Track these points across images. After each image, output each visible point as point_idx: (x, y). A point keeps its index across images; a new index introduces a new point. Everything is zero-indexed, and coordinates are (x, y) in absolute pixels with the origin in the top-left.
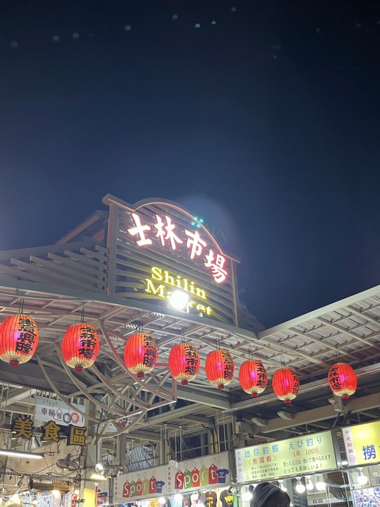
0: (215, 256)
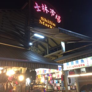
0: (58, 16)
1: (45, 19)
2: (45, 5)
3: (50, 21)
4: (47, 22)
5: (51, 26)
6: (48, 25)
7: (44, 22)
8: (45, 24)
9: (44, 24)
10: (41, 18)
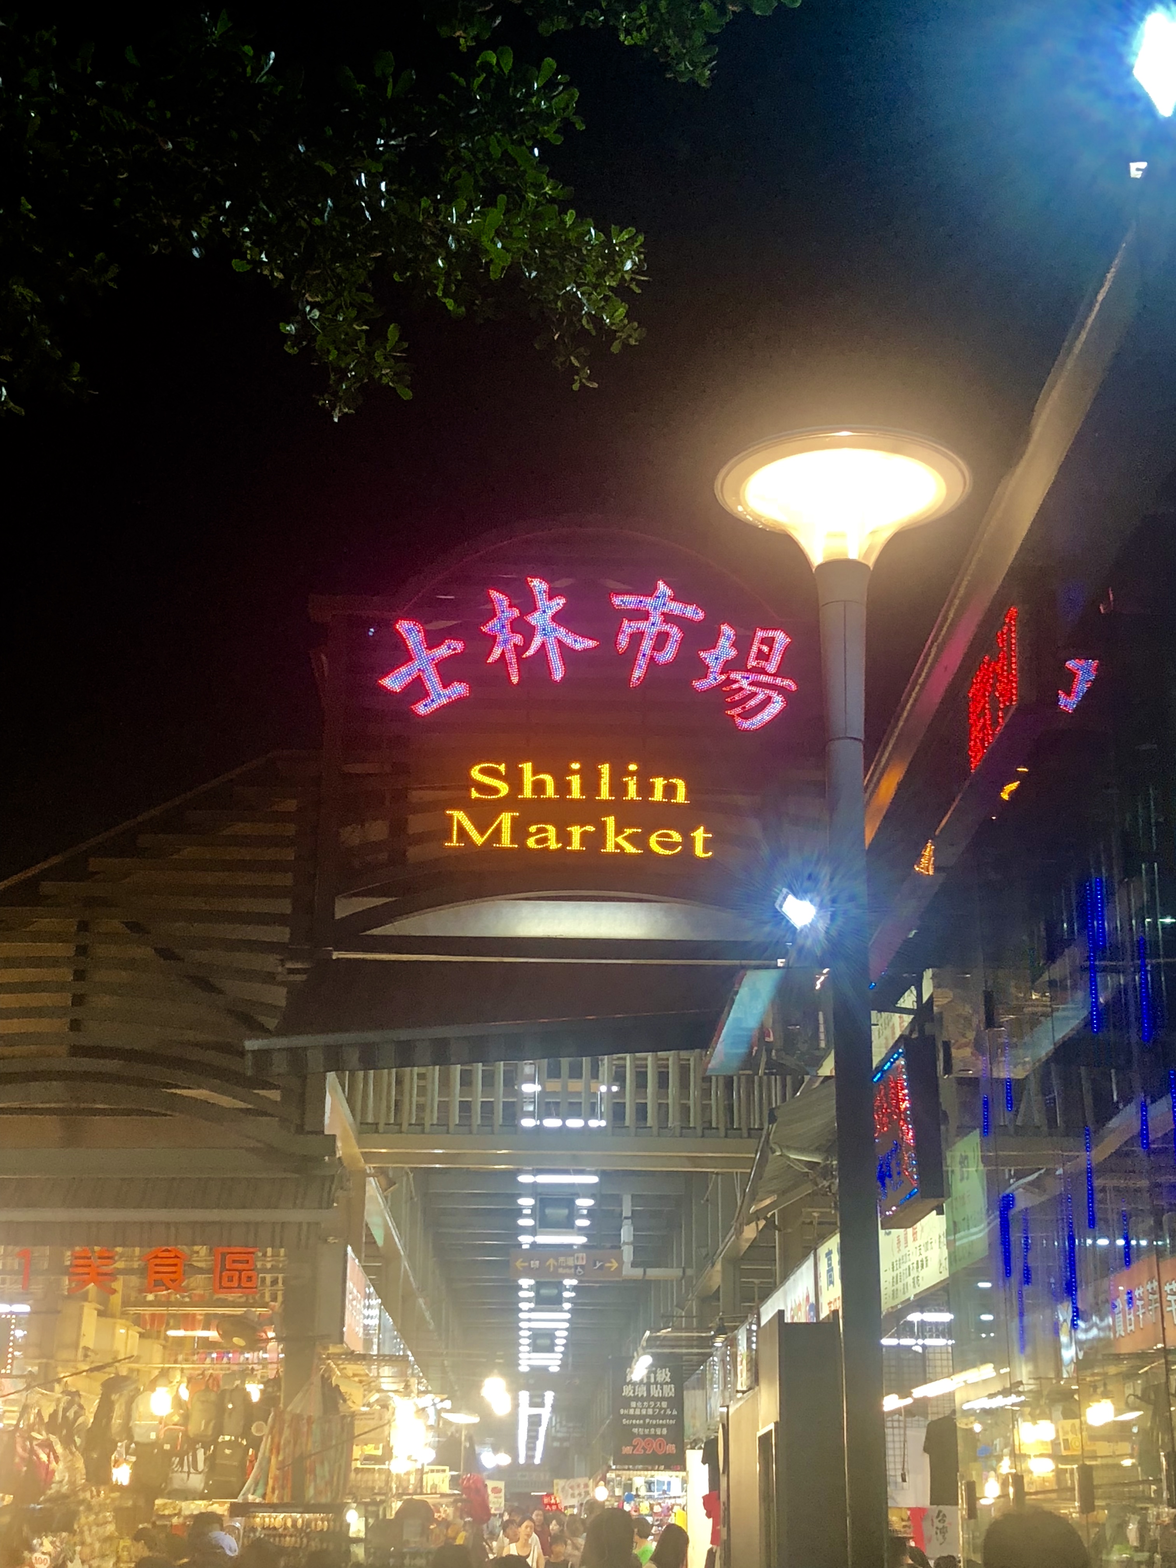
1: (527, 767)
2: (538, 585)
3: (605, 769)
4: (550, 791)
5: (610, 822)
6: (564, 837)
7: (506, 819)
8: (519, 831)
9: (506, 841)
10: (475, 773)
